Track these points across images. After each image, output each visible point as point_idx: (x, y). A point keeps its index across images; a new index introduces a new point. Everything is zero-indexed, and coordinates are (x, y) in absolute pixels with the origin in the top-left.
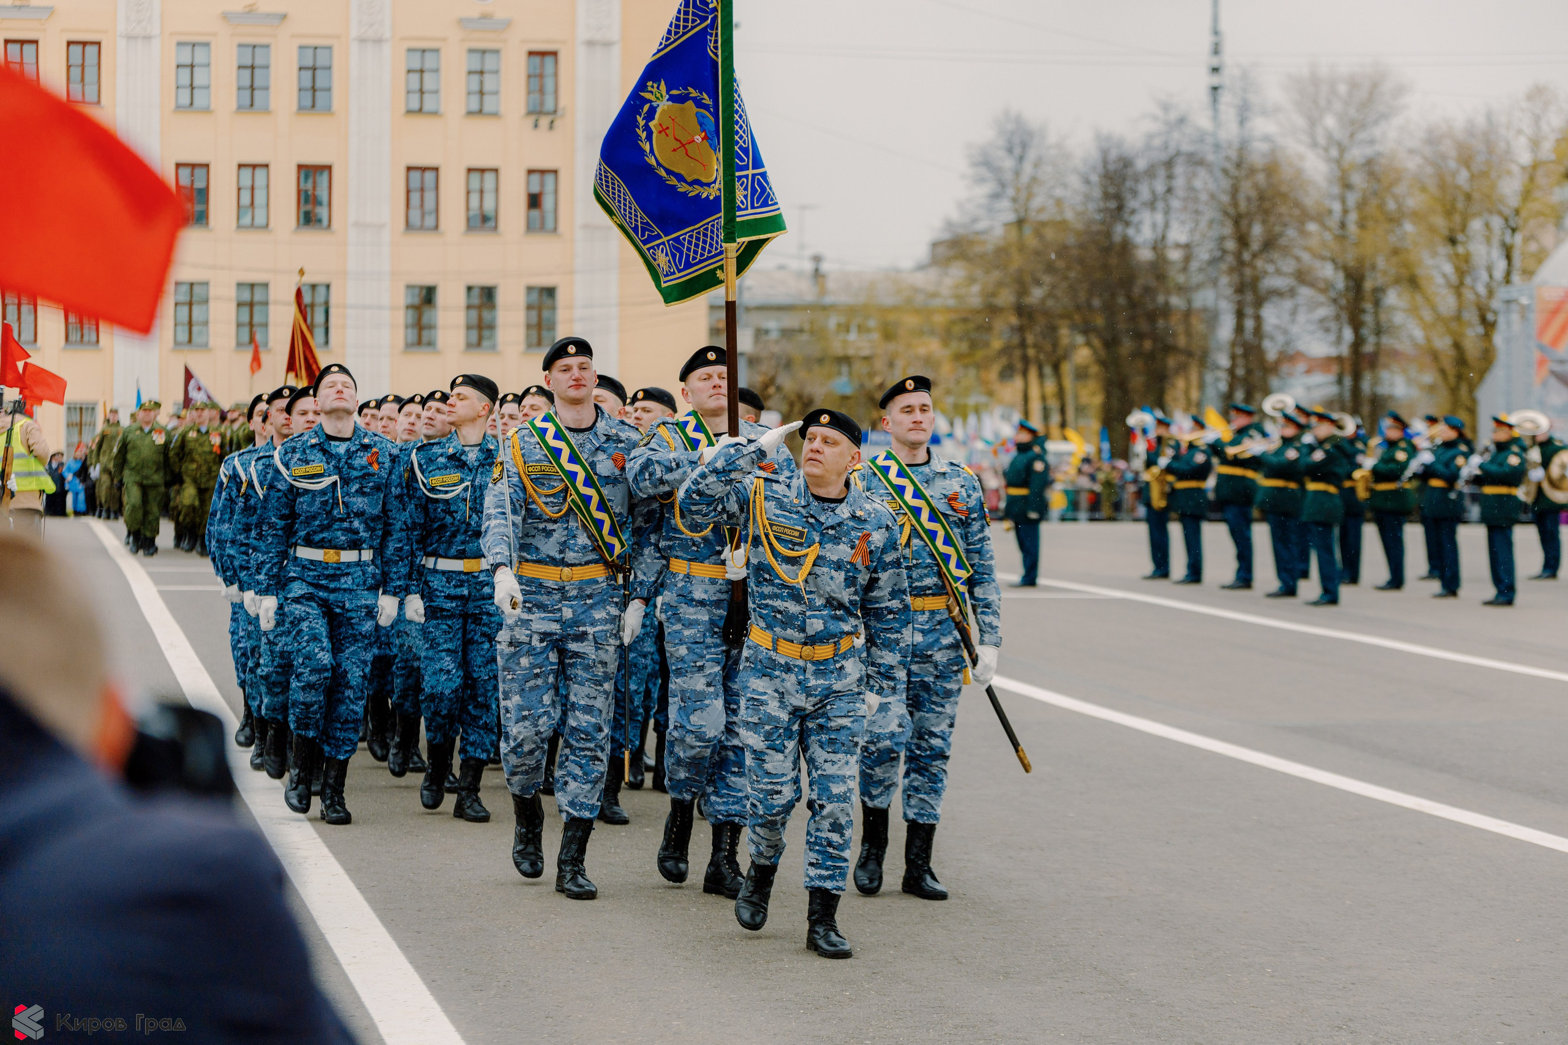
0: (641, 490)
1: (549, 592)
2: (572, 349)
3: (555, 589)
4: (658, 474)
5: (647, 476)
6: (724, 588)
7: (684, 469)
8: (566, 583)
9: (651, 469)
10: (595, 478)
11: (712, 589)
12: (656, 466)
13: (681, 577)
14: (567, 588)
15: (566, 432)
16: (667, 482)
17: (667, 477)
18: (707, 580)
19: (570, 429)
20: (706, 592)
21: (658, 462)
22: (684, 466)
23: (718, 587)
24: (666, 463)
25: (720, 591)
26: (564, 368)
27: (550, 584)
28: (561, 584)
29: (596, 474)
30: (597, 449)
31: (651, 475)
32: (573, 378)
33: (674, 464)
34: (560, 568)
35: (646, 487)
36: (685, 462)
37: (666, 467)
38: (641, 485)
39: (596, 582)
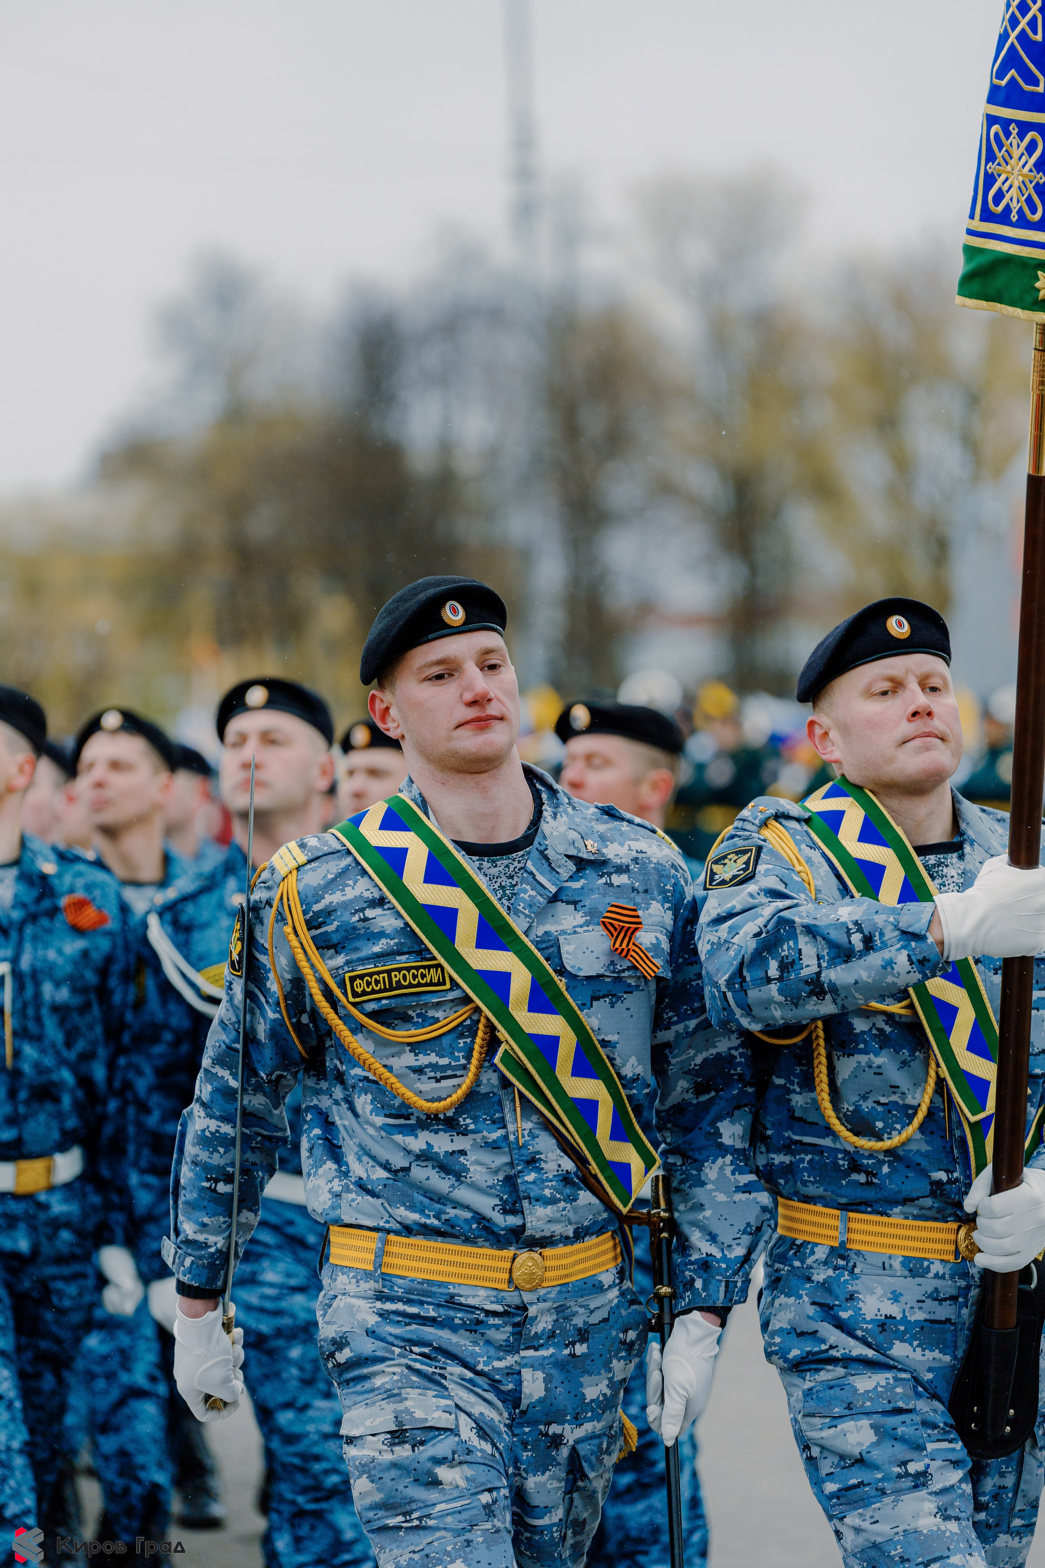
0: (748, 1010)
1: (479, 1322)
2: (453, 613)
3: (495, 1314)
4: (809, 966)
5: (773, 970)
6: (948, 1287)
7: (886, 954)
8: (527, 1297)
9: (785, 950)
10: (562, 983)
11: (913, 1289)
12: (804, 942)
13: (821, 1253)
14: (532, 1311)
15: (459, 856)
16: (834, 989)
17: (836, 975)
18: (897, 1264)
19: (470, 849)
20: (896, 1297)
21: (811, 931)
22: (884, 945)
23: (929, 1284)
24: (837, 936)
25: (935, 1296)
26: (437, 670)
27: (479, 1298)
28: (513, 1298)
29: (562, 971)
30: (554, 899)
31: (785, 966)
32: (468, 697)
33: (856, 939)
34: (509, 1253)
35: (767, 1003)
36: (891, 934)
37: (832, 944)
38: (753, 994)
39: (599, 1288)
